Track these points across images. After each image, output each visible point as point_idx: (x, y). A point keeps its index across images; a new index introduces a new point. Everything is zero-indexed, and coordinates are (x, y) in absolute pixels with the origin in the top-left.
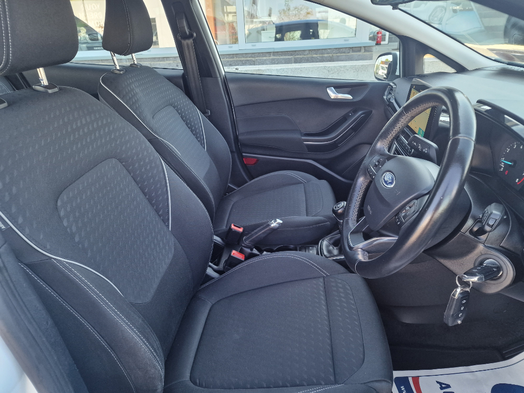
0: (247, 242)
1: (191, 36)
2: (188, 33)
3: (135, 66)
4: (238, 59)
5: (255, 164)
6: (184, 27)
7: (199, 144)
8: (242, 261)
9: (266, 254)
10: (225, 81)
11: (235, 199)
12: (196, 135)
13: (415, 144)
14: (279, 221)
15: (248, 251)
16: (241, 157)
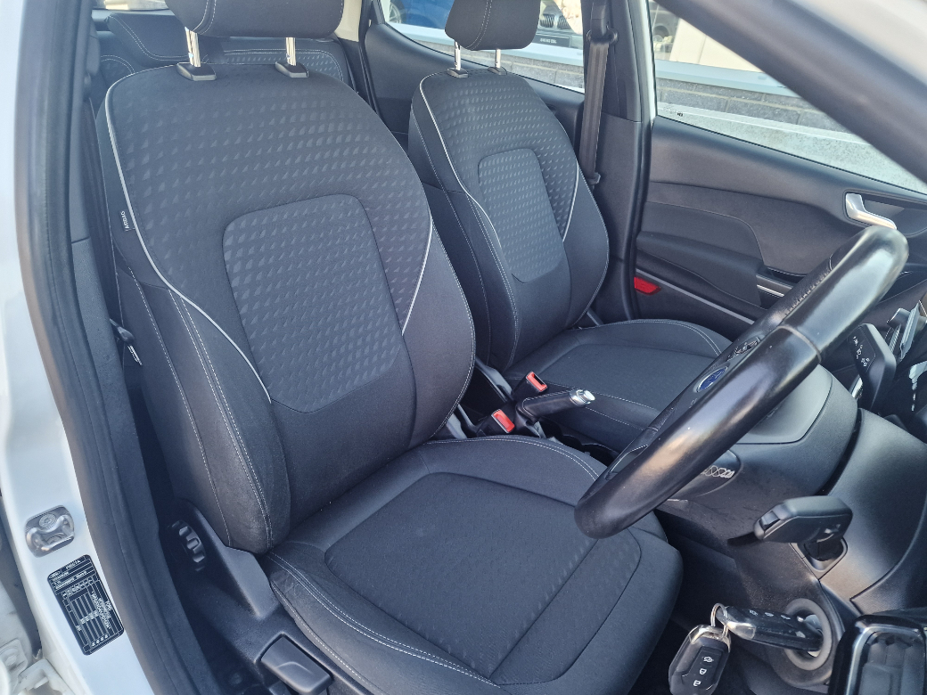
0: (527, 408)
1: (608, 37)
2: (603, 31)
3: (495, 71)
4: (767, 104)
5: (651, 294)
6: (599, 20)
7: (554, 225)
8: (505, 434)
9: (553, 442)
10: (649, 132)
11: (584, 340)
12: (557, 211)
13: (856, 342)
14: (590, 396)
15: (523, 422)
16: (630, 274)
